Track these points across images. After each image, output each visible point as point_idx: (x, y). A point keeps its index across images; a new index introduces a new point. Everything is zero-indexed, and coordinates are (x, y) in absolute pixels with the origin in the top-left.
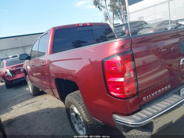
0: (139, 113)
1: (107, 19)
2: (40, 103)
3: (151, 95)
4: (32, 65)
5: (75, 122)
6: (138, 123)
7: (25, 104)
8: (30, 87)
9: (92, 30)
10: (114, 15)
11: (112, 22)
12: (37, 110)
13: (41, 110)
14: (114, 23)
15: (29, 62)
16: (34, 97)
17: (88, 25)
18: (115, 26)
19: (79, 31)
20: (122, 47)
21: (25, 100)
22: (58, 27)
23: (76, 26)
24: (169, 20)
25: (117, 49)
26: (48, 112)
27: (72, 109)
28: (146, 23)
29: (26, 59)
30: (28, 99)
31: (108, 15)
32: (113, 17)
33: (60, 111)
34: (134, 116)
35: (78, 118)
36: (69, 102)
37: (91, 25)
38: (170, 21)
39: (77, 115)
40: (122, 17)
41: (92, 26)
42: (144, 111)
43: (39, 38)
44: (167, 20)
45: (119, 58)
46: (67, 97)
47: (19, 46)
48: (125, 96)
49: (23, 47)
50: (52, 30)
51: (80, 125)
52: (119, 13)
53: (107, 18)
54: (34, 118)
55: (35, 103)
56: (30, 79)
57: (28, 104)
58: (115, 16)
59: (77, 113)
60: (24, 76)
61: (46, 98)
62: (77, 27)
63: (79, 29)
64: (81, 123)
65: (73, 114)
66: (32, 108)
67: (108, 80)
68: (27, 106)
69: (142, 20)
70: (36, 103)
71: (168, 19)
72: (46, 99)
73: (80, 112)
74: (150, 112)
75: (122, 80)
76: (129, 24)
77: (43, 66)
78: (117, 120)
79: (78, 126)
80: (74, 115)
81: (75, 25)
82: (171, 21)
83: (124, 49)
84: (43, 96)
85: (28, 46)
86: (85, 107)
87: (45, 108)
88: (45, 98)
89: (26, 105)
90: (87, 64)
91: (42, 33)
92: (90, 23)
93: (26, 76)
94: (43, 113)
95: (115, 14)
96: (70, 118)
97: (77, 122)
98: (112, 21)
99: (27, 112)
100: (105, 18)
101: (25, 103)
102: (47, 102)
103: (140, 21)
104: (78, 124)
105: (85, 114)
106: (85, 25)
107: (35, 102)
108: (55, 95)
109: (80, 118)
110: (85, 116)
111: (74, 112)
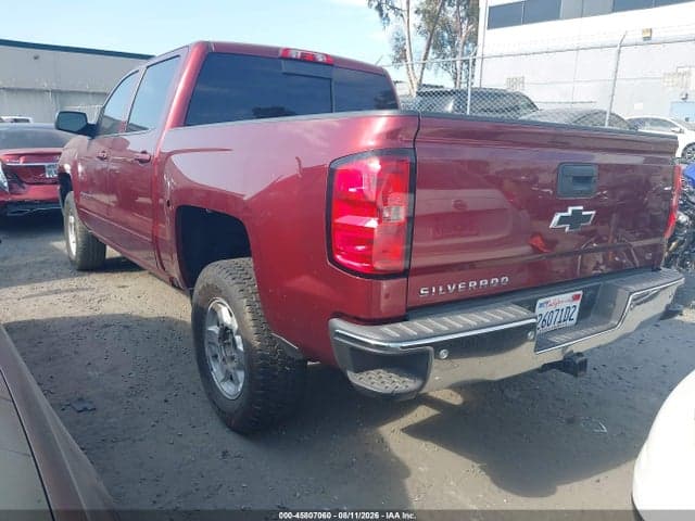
0: (400, 325)
1: (398, 60)
2: (101, 296)
3: (446, 289)
4: (101, 155)
5: (216, 356)
6: (391, 345)
7: (45, 290)
8: (72, 238)
9: (331, 79)
10: (428, 49)
11: (418, 74)
12: (86, 314)
13: (101, 317)
14: (423, 82)
15: (89, 144)
16: (81, 273)
17: (321, 60)
18: (424, 90)
19: (285, 74)
20: (391, 135)
21: (45, 278)
22: (217, 45)
23: (281, 53)
24: (605, 113)
25: (379, 137)
26: (127, 326)
27: (214, 312)
28: (532, 105)
29: (78, 133)
30: (58, 276)
31: (407, 47)
32: (425, 58)
33: (170, 328)
34: (386, 329)
35: (229, 344)
36: (208, 285)
37: (331, 62)
38: (608, 115)
39: (226, 332)
40: (458, 63)
41: (332, 65)
42: (416, 323)
43: (144, 67)
44: (601, 111)
45: (375, 165)
46: (205, 270)
47: (46, 86)
48: (372, 268)
49: (61, 92)
50: (196, 49)
51: (230, 366)
52: (449, 47)
53: (401, 56)
54: (75, 337)
55: (81, 294)
56: (78, 207)
57: (56, 292)
58: (430, 55)
59: (229, 323)
60: (58, 195)
61: (125, 284)
62: (282, 58)
63: (286, 67)
64: (233, 358)
65: (215, 329)
66: (70, 305)
67: (338, 221)
68: (53, 298)
69: (518, 89)
70: (86, 292)
71: (605, 109)
72: (123, 287)
73: (240, 320)
74: (431, 326)
75: (372, 223)
76: (472, 95)
77: (141, 161)
78: (338, 333)
79: (222, 369)
80: (217, 332)
81: (276, 50)
82: (612, 114)
83: (394, 142)
84: (116, 275)
85: (80, 93)
86: (260, 312)
87: (117, 312)
88: (122, 284)
89: (49, 293)
90: (283, 178)
91: (148, 57)
92: (327, 56)
93: (64, 196)
94: (106, 326)
95: (434, 48)
96: (203, 343)
97: (222, 353)
98: (418, 68)
99: (51, 315)
100: (394, 53)
101: (45, 286)
102: (125, 298)
103: (509, 91)
104: (224, 360)
105: (252, 323)
106: (308, 59)
107: (83, 289)
108: (162, 266)
109: (234, 340)
110: (252, 330)
111: (218, 322)
